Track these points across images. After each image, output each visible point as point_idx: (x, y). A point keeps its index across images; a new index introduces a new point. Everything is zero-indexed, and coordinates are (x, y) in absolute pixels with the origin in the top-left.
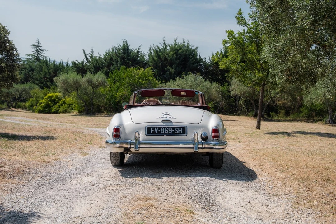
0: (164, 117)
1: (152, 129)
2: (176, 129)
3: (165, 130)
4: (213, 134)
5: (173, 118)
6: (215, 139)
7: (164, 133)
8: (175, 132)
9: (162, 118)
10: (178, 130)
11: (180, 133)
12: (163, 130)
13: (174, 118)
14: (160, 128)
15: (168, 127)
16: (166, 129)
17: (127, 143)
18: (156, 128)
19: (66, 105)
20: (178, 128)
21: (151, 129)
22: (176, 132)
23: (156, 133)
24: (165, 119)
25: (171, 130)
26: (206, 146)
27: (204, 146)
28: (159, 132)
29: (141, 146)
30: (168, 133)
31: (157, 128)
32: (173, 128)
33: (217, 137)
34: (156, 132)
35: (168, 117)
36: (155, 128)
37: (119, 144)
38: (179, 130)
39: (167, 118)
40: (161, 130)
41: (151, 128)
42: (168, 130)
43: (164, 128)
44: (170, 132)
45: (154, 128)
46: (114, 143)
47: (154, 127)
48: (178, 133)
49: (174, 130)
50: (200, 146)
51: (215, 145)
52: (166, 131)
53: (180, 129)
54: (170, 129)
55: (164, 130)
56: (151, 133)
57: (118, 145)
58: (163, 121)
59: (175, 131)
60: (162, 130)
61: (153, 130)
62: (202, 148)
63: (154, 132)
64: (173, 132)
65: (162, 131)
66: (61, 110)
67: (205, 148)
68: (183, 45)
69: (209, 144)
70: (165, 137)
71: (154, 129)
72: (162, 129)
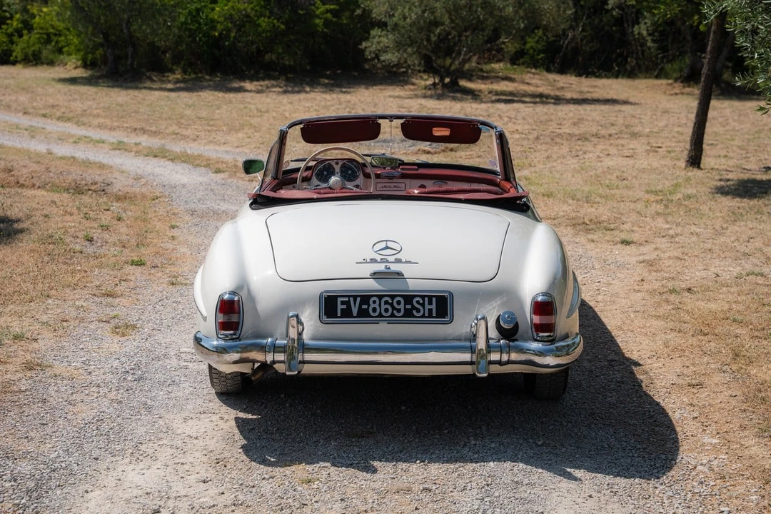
0: (378, 258)
1: (343, 303)
2: (418, 302)
3: (384, 307)
4: (537, 319)
5: (406, 262)
6: (541, 334)
7: (380, 315)
8: (414, 312)
9: (373, 261)
10: (423, 305)
11: (430, 315)
12: (376, 306)
13: (410, 262)
14: (365, 299)
15: (393, 297)
16: (386, 302)
17: (263, 348)
18: (355, 297)
19: (35, 36)
20: (423, 297)
21: (339, 303)
22: (418, 311)
23: (355, 315)
24: (381, 267)
25: (402, 306)
26: (514, 356)
27: (505, 357)
28: (363, 313)
29: (308, 357)
30: (392, 315)
31: (359, 299)
32: (408, 299)
33: (549, 327)
34: (355, 311)
35: (393, 259)
36: (351, 299)
37: (238, 352)
38: (427, 307)
39: (387, 261)
40: (369, 305)
41: (340, 300)
42: (392, 305)
43: (380, 297)
44: (399, 311)
45: (347, 299)
47: (349, 296)
48: (423, 316)
49: (409, 307)
50: (495, 356)
51: (541, 354)
52: (386, 310)
53: (430, 303)
54: (399, 303)
55: (380, 305)
56: (339, 315)
57: (235, 356)
58: (376, 276)
59: (414, 308)
60: (372, 306)
61: (345, 307)
62: (500, 363)
63: (347, 313)
64: (408, 314)
65: (374, 310)
66: (17, 52)
67: (509, 362)
69: (521, 350)
70: (383, 329)
71: (348, 303)
72: (374, 302)
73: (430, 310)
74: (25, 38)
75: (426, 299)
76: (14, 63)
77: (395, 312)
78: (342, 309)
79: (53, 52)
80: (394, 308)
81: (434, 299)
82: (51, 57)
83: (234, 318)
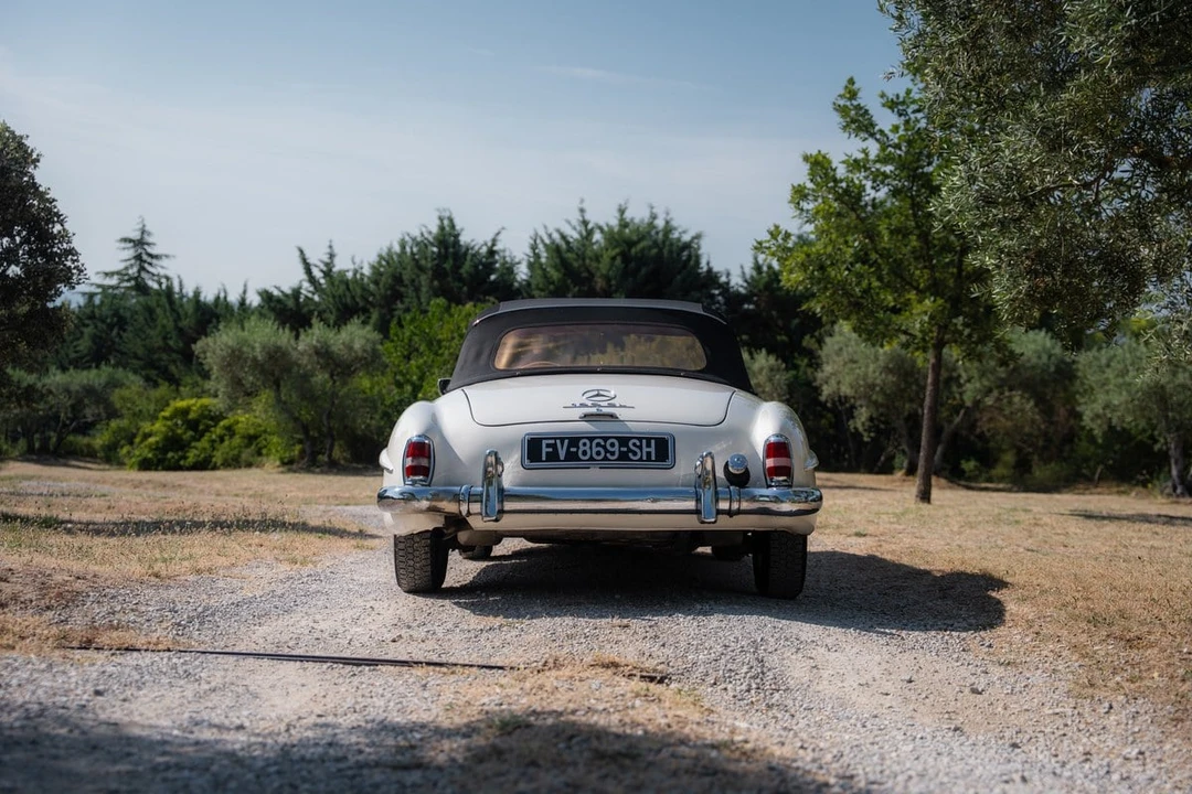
0: (589, 403)
1: (548, 446)
2: (634, 444)
3: (595, 450)
4: (770, 463)
5: (621, 406)
6: (776, 478)
7: (591, 459)
8: (630, 454)
9: (583, 405)
10: (640, 447)
11: (649, 459)
12: (587, 448)
13: (625, 407)
14: (574, 441)
15: (606, 439)
16: (598, 445)
17: (456, 498)
18: (562, 440)
19: (237, 440)
20: (640, 439)
21: (544, 446)
22: (635, 454)
23: (562, 458)
24: (594, 410)
25: (616, 449)
26: (745, 505)
27: (735, 506)
28: (572, 457)
29: (508, 506)
30: (605, 459)
31: (566, 441)
32: (624, 441)
33: (786, 471)
34: (562, 454)
35: (605, 404)
36: (558, 441)
37: (427, 500)
38: (645, 449)
39: (600, 406)
40: (578, 448)
41: (544, 442)
42: (604, 447)
43: (591, 439)
44: (613, 453)
45: (553, 441)
46: (409, 497)
47: (555, 439)
48: (641, 460)
49: (625, 449)
50: (724, 505)
51: (777, 500)
52: (598, 453)
53: (649, 445)
54: (612, 445)
55: (591, 448)
56: (544, 459)
57: (425, 504)
58: (586, 417)
59: (630, 450)
60: (582, 448)
61: (551, 450)
62: (730, 513)
63: (553, 457)
64: (623, 457)
65: (585, 453)
66: (218, 457)
67: (739, 512)
68: (651, 225)
69: (753, 499)
70: (595, 474)
71: (554, 446)
72: (585, 444)
73: (649, 454)
74: (226, 443)
75: (644, 441)
76: (215, 468)
77: (608, 455)
78: (547, 453)
79: (253, 456)
80: (607, 451)
81: (653, 442)
82: (251, 459)
83: (424, 462)
